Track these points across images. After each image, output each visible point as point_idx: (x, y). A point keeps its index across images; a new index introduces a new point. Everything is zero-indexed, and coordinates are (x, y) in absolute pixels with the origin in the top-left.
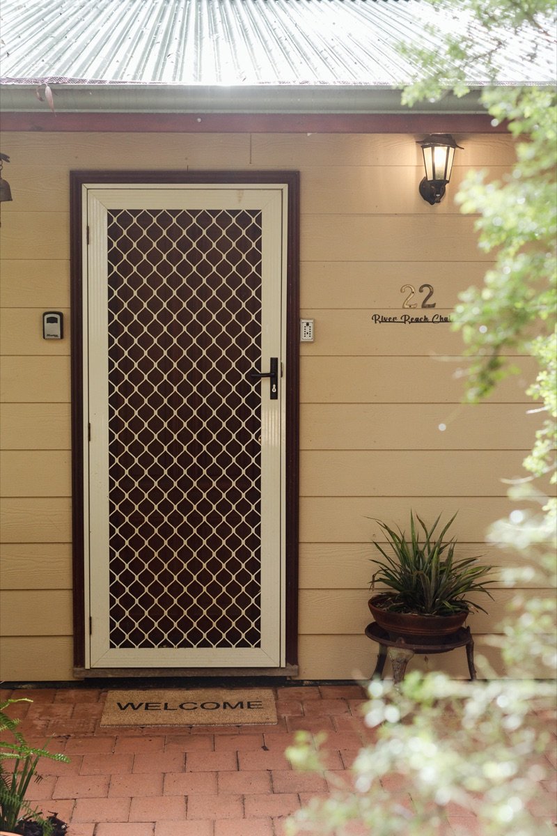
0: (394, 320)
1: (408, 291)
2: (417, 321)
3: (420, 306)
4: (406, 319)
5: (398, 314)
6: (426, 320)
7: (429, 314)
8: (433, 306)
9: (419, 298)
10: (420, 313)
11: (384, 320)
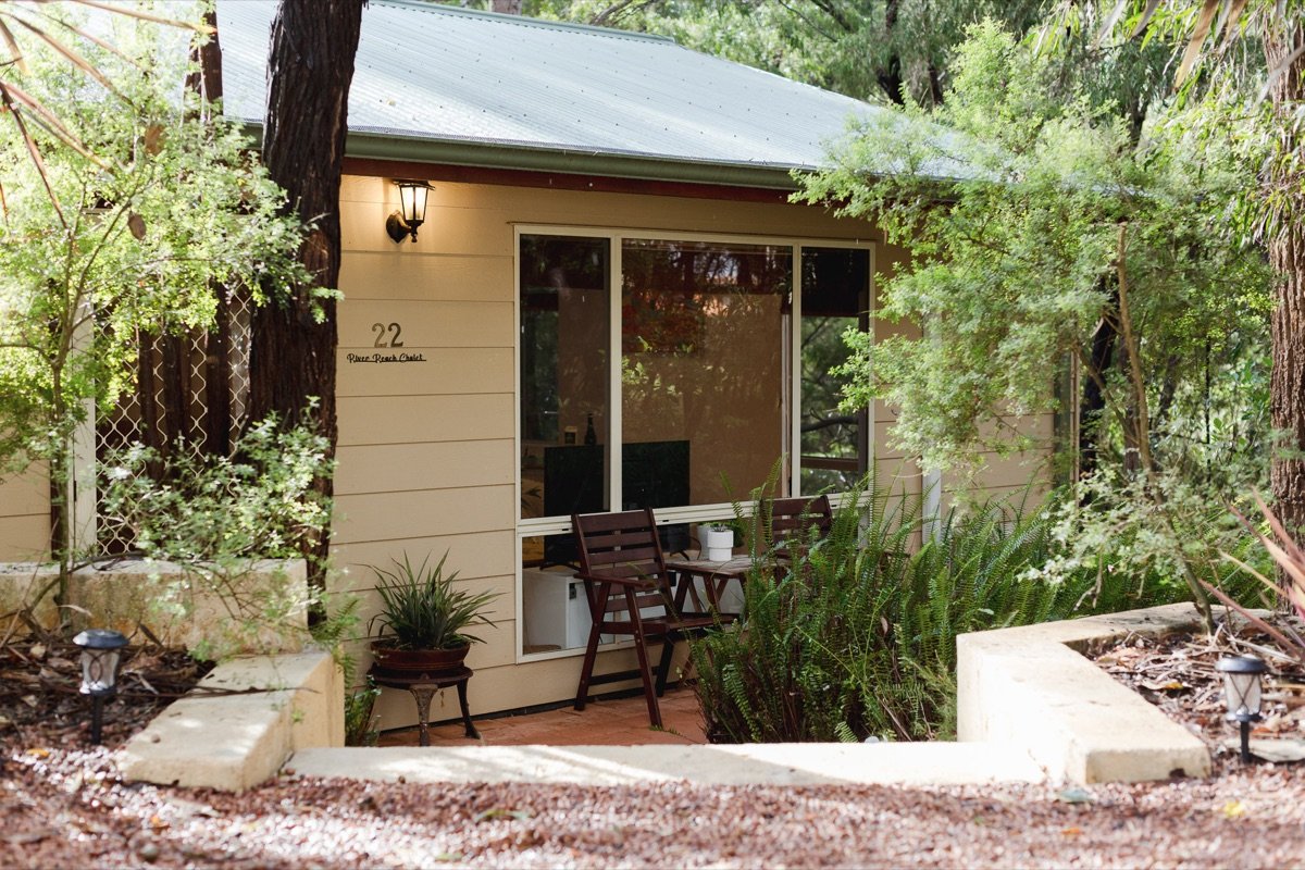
0: (366, 360)
1: (379, 329)
2: (387, 360)
3: (389, 345)
4: (378, 359)
5: (370, 353)
6: (394, 359)
7: (397, 352)
8: (401, 344)
9: (388, 338)
10: (387, 352)
11: (358, 360)
